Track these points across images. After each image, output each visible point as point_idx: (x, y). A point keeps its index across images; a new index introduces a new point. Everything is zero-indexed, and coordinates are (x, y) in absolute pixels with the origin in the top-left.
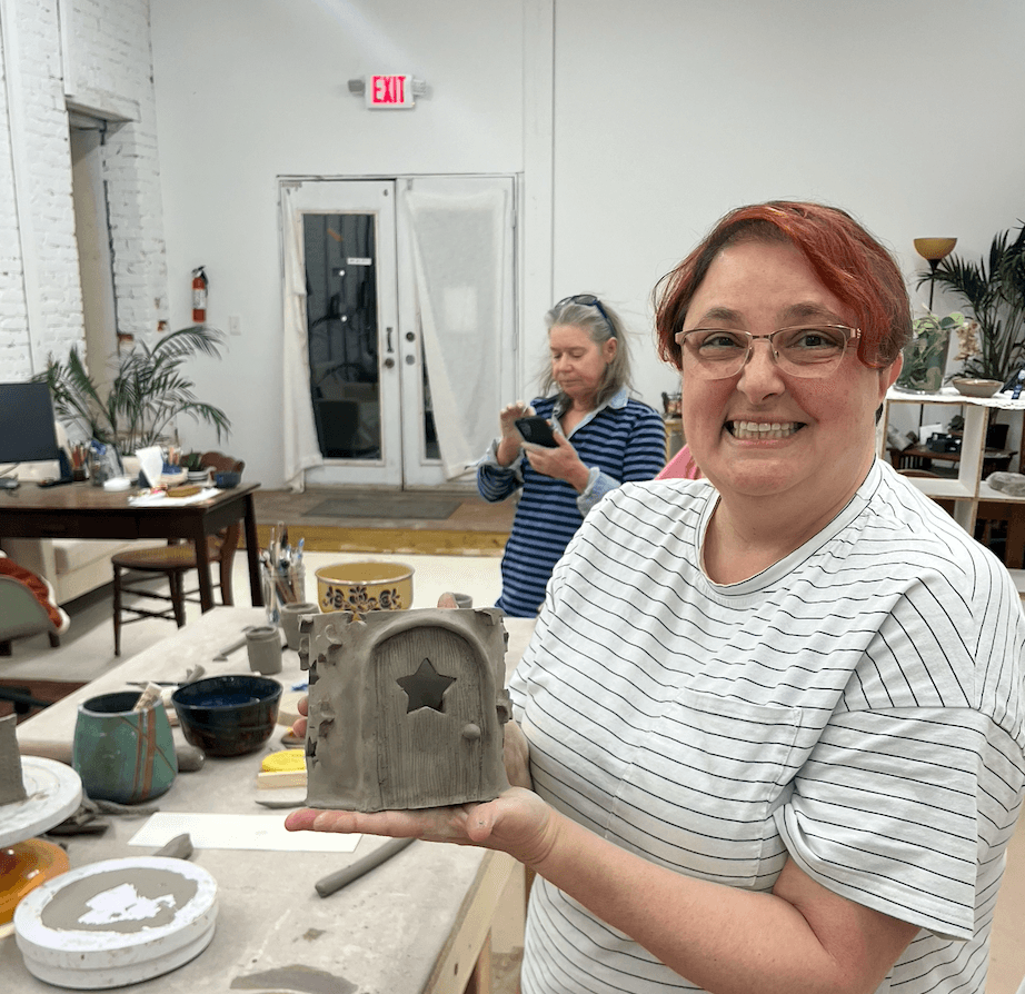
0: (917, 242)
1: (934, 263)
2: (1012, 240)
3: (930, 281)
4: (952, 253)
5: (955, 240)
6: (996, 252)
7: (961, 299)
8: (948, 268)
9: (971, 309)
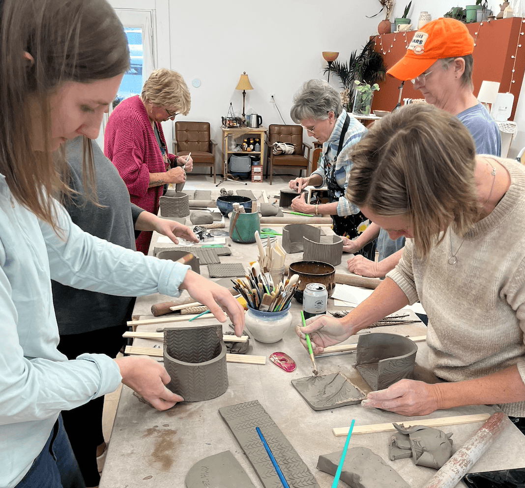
0: (324, 53)
1: (330, 63)
2: (358, 54)
3: (328, 71)
4: (336, 60)
5: (338, 53)
6: (352, 60)
7: (339, 80)
8: (334, 66)
9: (342, 84)
